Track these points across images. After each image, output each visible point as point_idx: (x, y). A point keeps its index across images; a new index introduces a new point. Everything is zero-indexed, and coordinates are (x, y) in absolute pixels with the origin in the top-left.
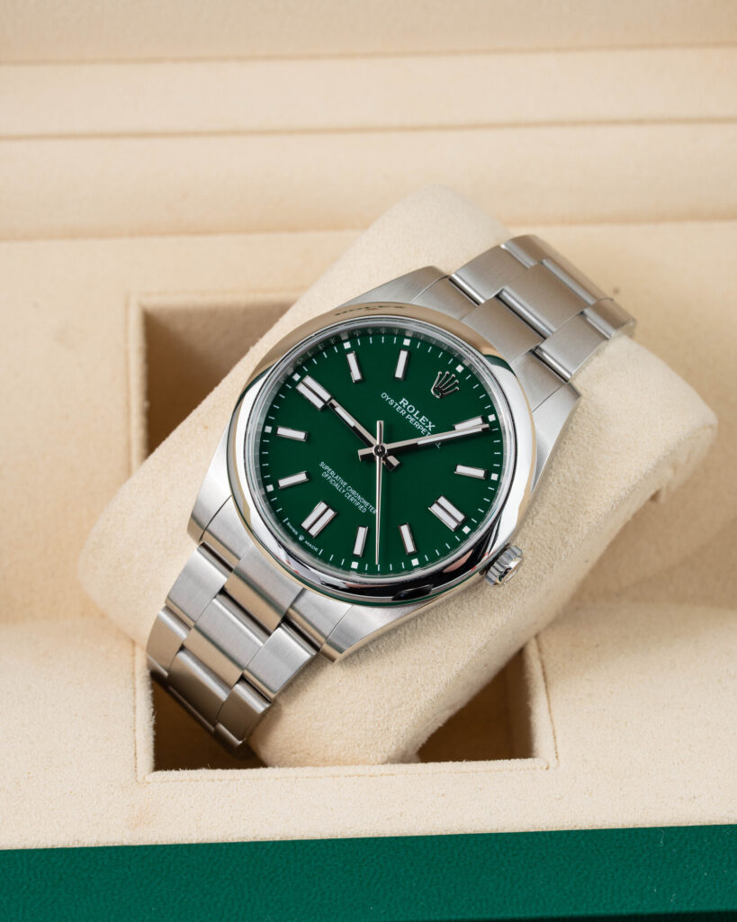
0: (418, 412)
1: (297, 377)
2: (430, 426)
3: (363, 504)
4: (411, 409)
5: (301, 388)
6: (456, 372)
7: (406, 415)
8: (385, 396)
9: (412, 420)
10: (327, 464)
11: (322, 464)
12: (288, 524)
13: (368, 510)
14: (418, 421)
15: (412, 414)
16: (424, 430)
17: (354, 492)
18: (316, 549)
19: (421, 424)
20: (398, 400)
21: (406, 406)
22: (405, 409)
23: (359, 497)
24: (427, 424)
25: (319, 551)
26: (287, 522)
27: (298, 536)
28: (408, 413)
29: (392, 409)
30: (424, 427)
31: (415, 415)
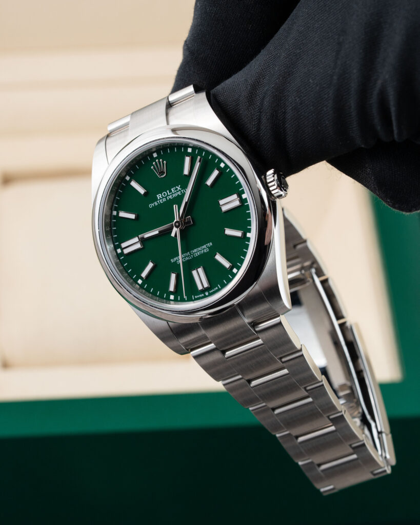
0: (168, 191)
1: (119, 251)
2: (179, 188)
3: (204, 249)
4: (164, 194)
5: (126, 251)
6: (156, 158)
7: (167, 199)
8: (151, 206)
9: (170, 197)
10: (173, 258)
11: (172, 261)
12: (196, 297)
13: (208, 248)
14: (172, 194)
15: (168, 195)
16: (179, 193)
17: (195, 250)
18: (217, 288)
19: (175, 193)
20: (156, 199)
21: (162, 196)
22: (163, 197)
23: (199, 249)
24: (177, 189)
25: (218, 287)
26: (194, 297)
27: (205, 295)
28: (166, 197)
29: (160, 205)
30: (178, 192)
31: (169, 194)
